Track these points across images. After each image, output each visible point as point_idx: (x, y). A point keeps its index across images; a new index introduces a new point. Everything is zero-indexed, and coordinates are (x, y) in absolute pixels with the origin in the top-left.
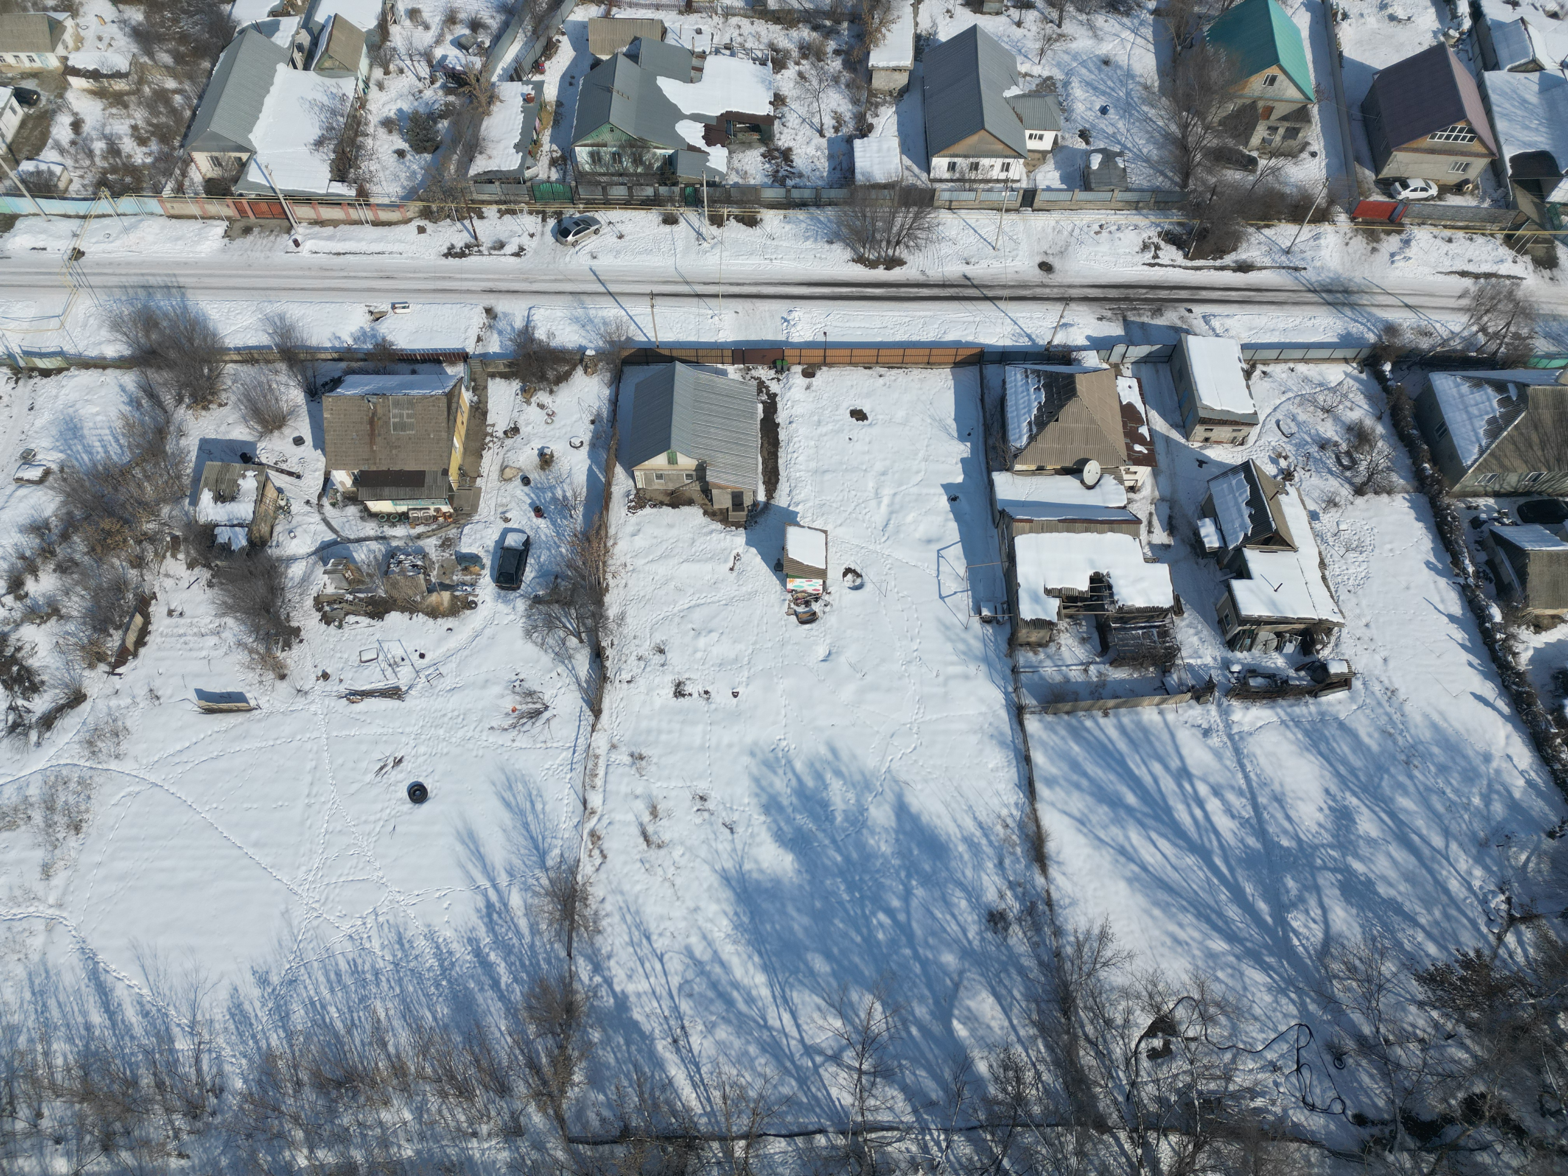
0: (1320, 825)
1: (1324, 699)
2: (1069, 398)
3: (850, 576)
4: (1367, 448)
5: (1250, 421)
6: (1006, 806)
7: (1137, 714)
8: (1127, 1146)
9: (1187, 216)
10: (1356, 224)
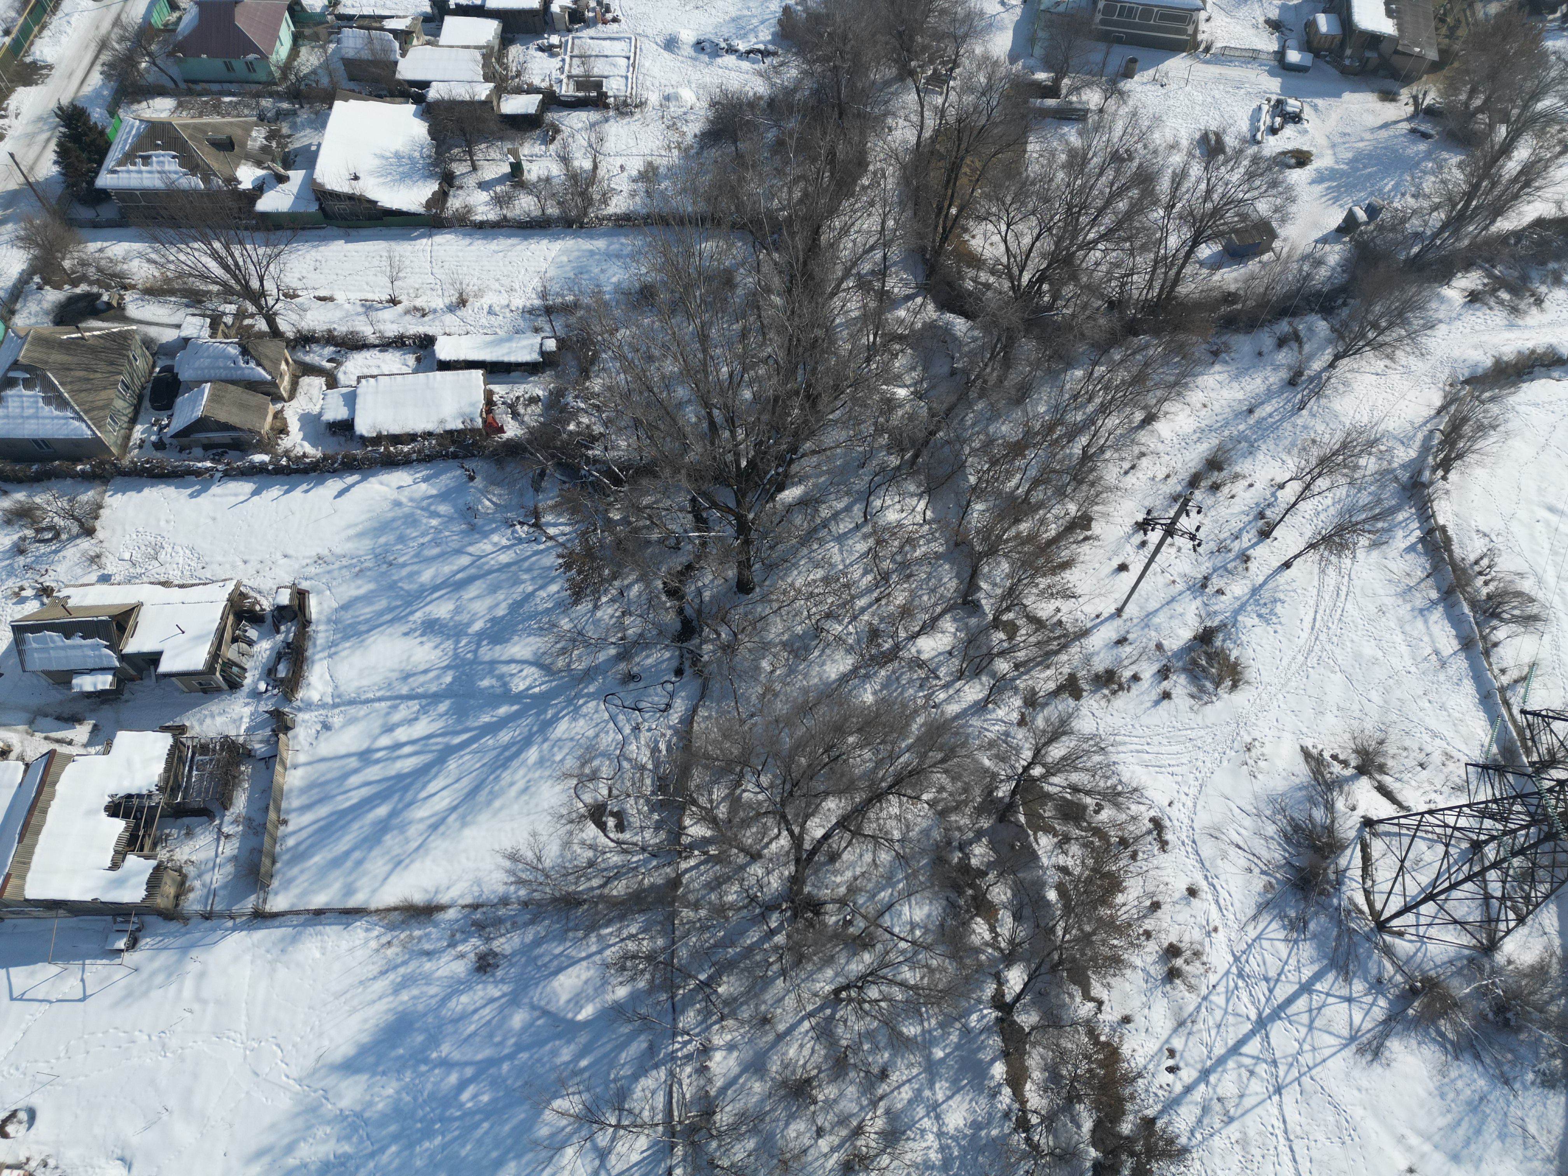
0: (436, 647)
1: (314, 616)
4: (38, 513)
6: (367, 941)
7: (291, 790)
8: (692, 862)
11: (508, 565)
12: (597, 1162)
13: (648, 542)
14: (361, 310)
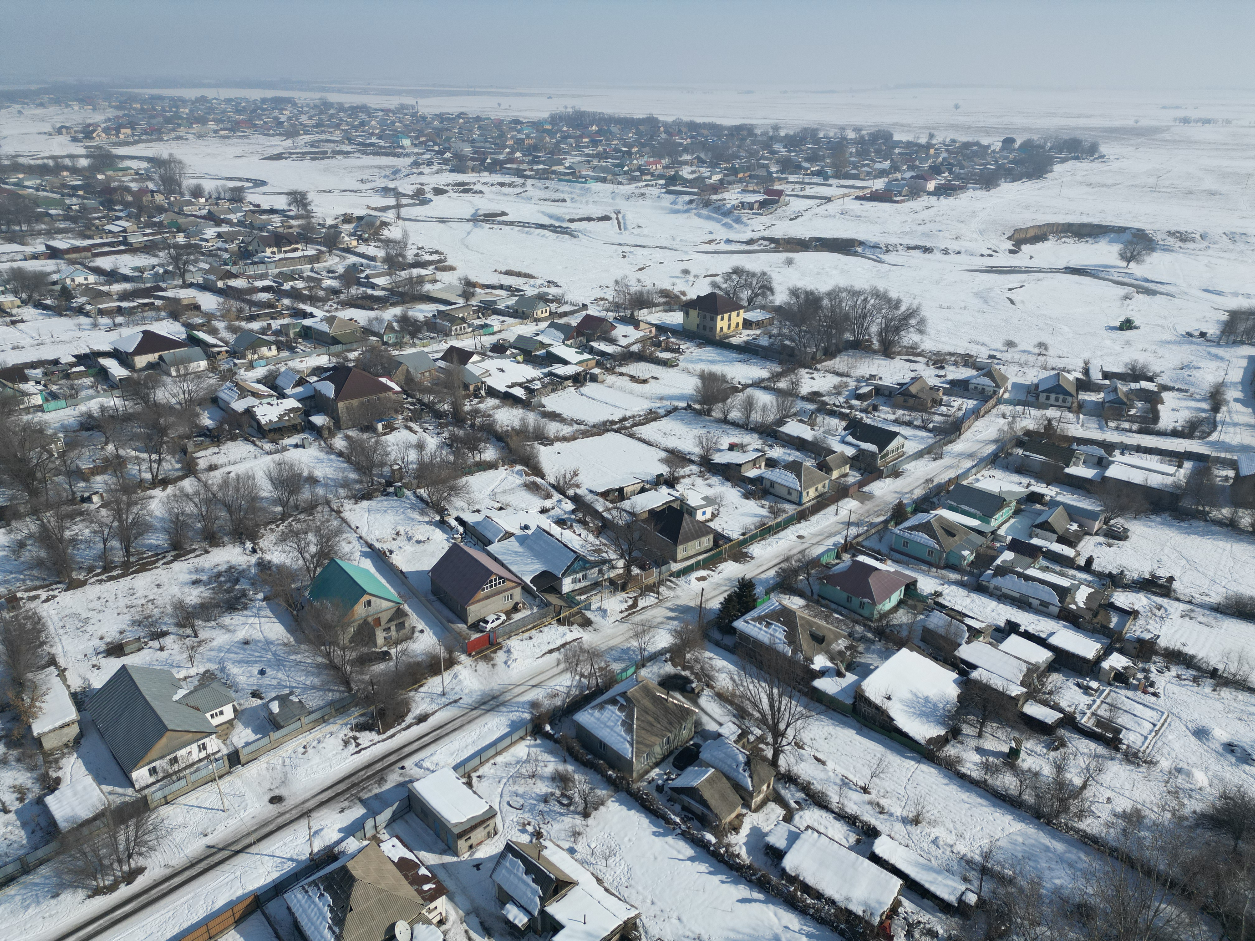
2: (351, 886)
4: (571, 784)
5: (491, 814)
9: (363, 707)
10: (473, 656)
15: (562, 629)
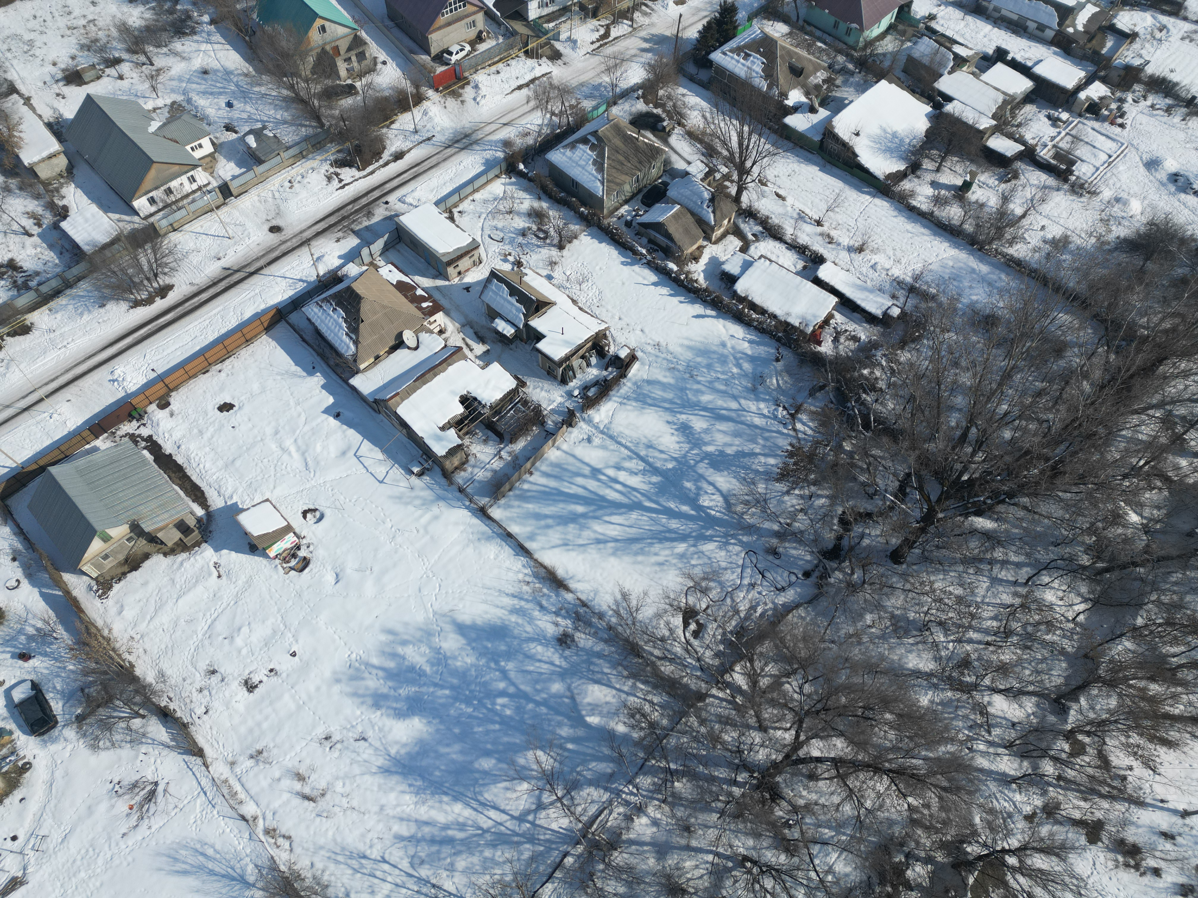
0: (678, 443)
1: (630, 375)
2: (359, 303)
3: (309, 516)
4: (546, 220)
5: (474, 246)
6: (519, 572)
7: (546, 459)
8: (721, 695)
9: (339, 143)
10: (441, 92)
11: (757, 427)
12: (534, 807)
13: (855, 479)
14: (795, 216)
15: (531, 62)
